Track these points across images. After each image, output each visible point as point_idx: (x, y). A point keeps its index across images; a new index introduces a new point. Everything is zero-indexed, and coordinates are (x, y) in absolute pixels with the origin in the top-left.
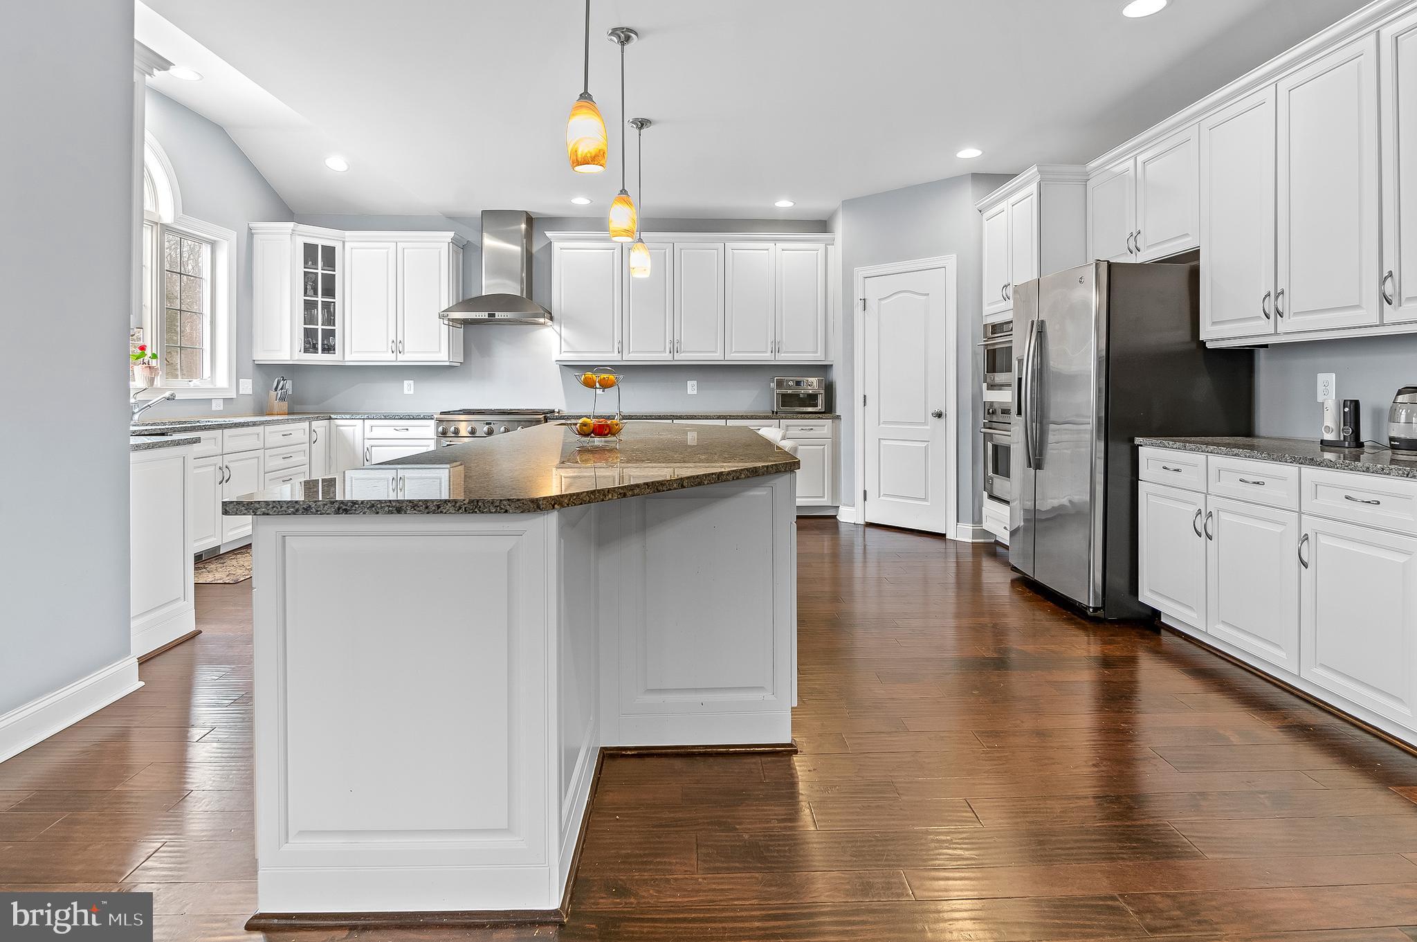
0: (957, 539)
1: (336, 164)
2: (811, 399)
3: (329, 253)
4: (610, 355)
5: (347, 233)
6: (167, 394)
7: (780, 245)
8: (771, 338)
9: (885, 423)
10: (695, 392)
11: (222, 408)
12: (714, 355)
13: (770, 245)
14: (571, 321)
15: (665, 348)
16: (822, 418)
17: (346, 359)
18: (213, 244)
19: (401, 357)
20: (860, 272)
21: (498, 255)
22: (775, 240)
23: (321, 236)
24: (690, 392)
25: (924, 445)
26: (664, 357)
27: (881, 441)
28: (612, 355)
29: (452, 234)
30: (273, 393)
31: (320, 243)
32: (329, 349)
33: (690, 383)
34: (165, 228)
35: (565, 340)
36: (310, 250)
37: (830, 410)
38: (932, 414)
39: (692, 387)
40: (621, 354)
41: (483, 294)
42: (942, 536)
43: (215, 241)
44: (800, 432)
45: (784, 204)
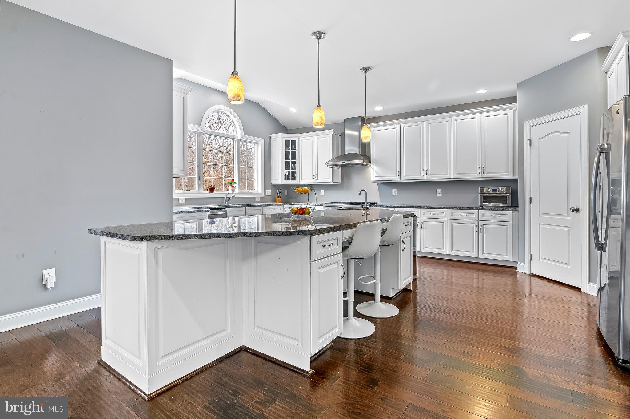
0: (588, 293)
1: (293, 110)
2: (502, 199)
3: (294, 143)
4: (395, 177)
5: (300, 135)
6: (233, 195)
7: (484, 114)
8: (479, 165)
9: (543, 214)
10: (441, 195)
11: (259, 200)
12: (446, 176)
13: (478, 115)
14: (379, 164)
15: (421, 173)
16: (506, 210)
17: (300, 182)
18: (257, 144)
19: (317, 181)
20: (527, 124)
21: (350, 136)
22: (481, 112)
23: (291, 137)
24: (438, 195)
25: (567, 229)
26: (420, 178)
27: (542, 226)
28: (396, 177)
29: (333, 130)
30: (277, 195)
31: (291, 139)
32: (294, 179)
33: (438, 191)
34: (239, 140)
35: (376, 172)
36: (287, 143)
37: (514, 206)
38: (571, 209)
39: (439, 192)
40: (400, 177)
41: (345, 154)
42: (579, 289)
43: (258, 143)
44: (492, 217)
45: (482, 91)
